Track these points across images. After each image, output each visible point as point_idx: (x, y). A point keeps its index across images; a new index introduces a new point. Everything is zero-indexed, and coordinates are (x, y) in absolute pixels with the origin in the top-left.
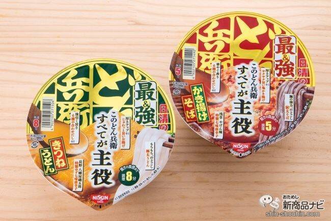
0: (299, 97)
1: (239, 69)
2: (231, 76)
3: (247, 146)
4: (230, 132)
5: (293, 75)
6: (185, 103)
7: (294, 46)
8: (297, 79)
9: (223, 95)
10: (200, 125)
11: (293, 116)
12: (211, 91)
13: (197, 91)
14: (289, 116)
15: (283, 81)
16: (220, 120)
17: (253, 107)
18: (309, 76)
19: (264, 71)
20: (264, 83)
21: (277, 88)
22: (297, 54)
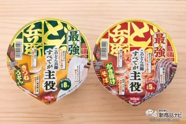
0: (168, 69)
1: (133, 53)
2: (128, 58)
3: (138, 99)
4: (128, 91)
5: (164, 56)
6: (103, 74)
7: (165, 39)
8: (167, 59)
9: (124, 69)
10: (111, 87)
11: (165, 80)
12: (117, 67)
13: (109, 67)
14: (163, 81)
15: (159, 60)
16: (122, 84)
17: (142, 76)
18: (174, 57)
19: (147, 54)
20: (148, 61)
21: (156, 64)
22: (166, 44)
